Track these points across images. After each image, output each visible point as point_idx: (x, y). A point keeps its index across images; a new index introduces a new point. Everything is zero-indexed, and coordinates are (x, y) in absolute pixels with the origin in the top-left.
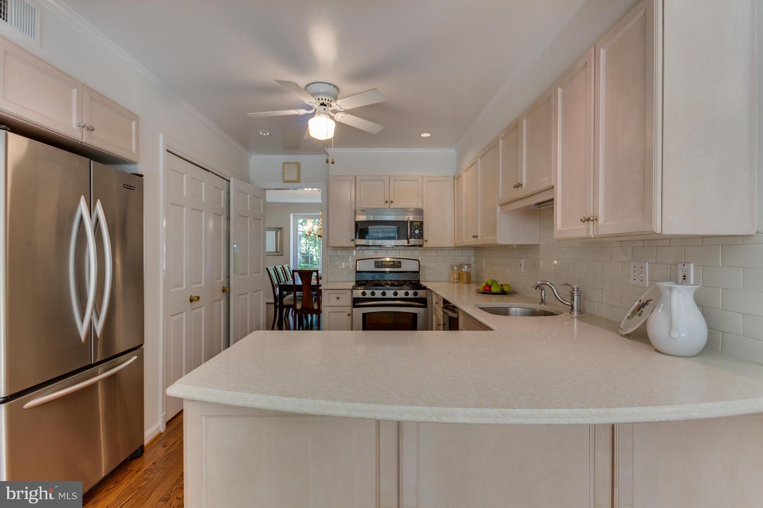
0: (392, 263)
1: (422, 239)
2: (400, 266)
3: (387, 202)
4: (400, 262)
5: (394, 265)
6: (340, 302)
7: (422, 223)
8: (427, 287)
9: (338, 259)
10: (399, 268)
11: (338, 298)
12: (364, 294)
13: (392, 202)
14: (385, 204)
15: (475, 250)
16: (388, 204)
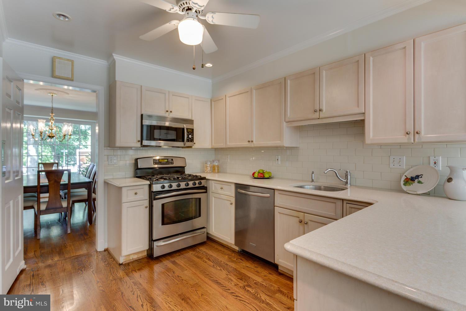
0: (166, 161)
1: (193, 142)
2: (172, 163)
3: (167, 111)
4: (172, 160)
5: (168, 162)
6: (138, 197)
7: (193, 130)
8: (207, 178)
9: (115, 158)
10: (172, 164)
11: (136, 194)
12: (163, 187)
13: (171, 112)
14: (165, 113)
15: (215, 150)
16: (168, 113)
